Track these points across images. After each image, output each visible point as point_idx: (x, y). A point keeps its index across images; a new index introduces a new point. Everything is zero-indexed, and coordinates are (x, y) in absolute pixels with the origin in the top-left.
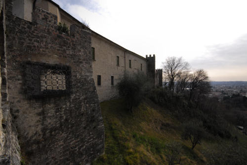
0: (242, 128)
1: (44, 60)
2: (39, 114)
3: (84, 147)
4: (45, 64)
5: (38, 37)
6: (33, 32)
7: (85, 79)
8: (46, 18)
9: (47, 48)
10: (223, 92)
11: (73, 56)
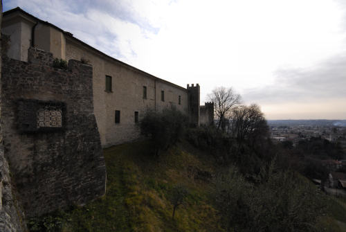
0: (319, 181)
1: (36, 97)
2: (30, 149)
3: (80, 186)
4: (37, 101)
5: (32, 76)
6: (27, 71)
7: (84, 115)
8: (40, 57)
9: (41, 85)
10: (300, 133)
11: (70, 92)
